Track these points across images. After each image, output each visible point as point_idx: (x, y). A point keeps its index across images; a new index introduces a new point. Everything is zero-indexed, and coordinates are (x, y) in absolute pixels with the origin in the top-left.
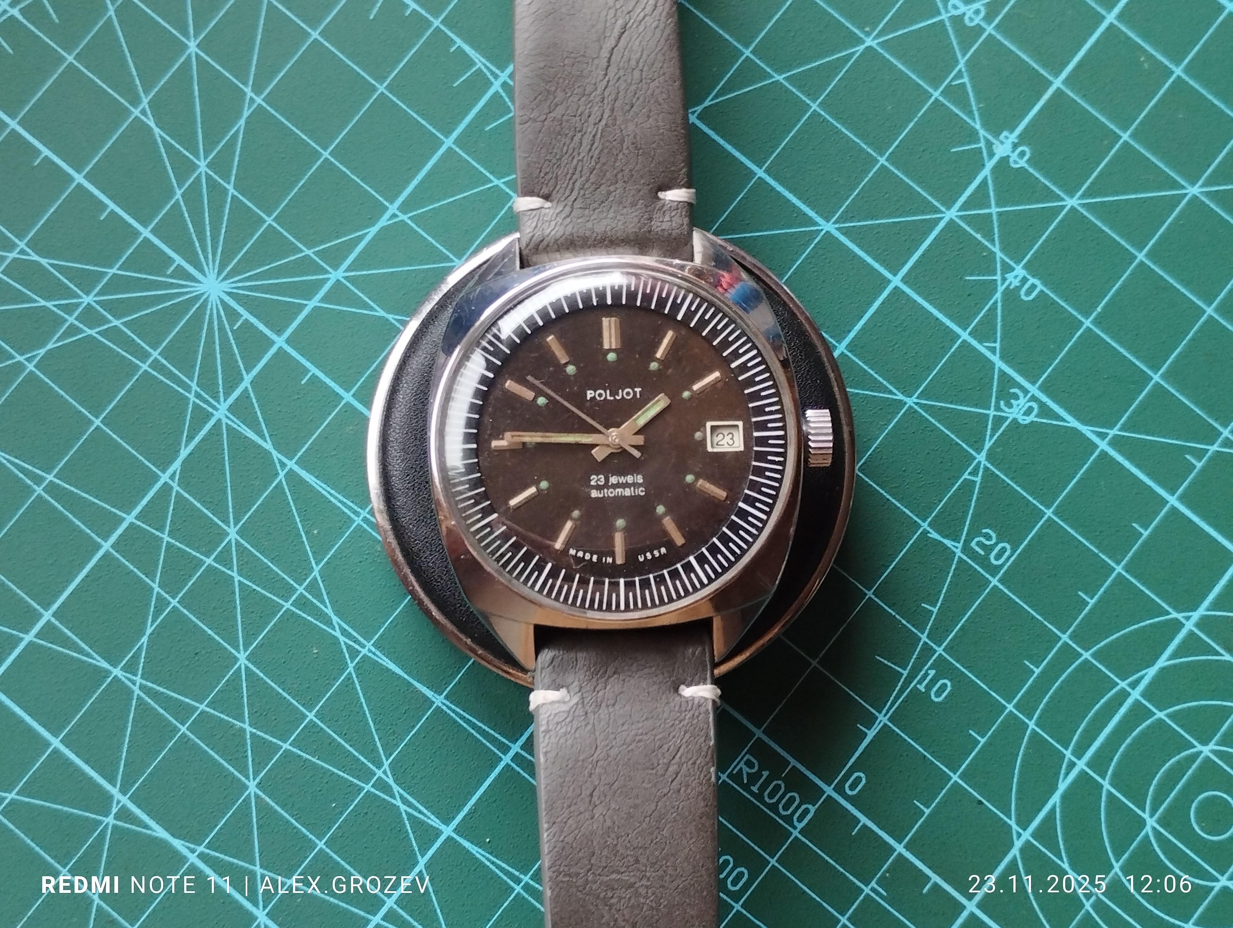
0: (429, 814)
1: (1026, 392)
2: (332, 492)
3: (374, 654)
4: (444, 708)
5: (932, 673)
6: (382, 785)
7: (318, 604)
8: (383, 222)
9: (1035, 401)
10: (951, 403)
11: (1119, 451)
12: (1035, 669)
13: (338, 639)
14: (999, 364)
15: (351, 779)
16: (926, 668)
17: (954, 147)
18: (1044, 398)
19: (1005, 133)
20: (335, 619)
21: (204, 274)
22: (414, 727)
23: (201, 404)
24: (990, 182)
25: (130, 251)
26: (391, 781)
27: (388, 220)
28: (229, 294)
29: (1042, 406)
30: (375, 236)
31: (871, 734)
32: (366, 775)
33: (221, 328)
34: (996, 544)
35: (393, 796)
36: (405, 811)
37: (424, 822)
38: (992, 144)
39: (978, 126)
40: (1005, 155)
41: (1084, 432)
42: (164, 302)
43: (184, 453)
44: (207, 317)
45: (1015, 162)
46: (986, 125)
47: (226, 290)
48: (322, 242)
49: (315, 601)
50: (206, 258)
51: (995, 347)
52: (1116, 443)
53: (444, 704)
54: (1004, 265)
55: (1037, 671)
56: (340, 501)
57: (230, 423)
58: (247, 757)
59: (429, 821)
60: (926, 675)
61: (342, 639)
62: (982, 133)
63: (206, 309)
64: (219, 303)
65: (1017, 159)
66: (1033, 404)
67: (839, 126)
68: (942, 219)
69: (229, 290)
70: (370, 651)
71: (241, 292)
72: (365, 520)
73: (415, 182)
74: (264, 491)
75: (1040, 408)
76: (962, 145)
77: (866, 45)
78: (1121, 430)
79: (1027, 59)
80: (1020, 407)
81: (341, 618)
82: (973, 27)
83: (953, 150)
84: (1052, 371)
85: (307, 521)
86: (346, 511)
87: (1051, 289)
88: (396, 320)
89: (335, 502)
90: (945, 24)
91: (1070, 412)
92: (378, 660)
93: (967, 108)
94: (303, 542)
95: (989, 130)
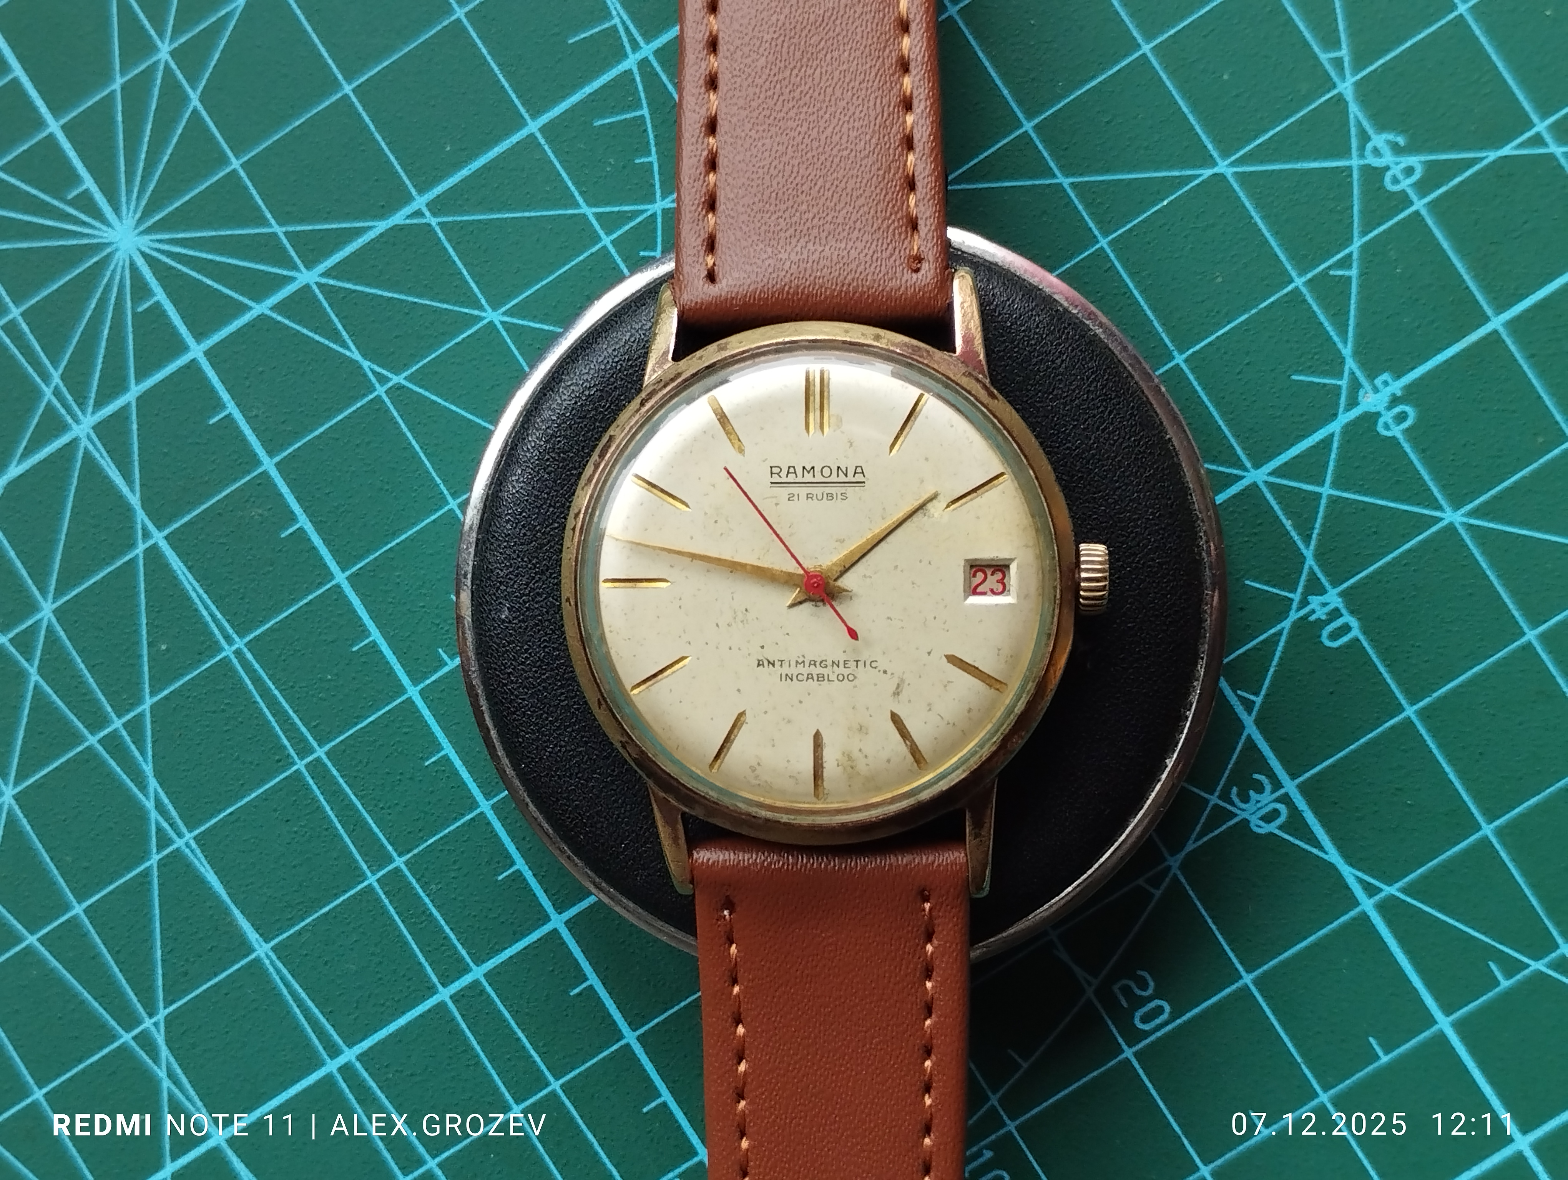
1: (1277, 785)
2: (205, 596)
3: (192, 851)
4: (267, 962)
5: (989, 1154)
6: (145, 1040)
8: (399, 218)
9: (1287, 804)
11: (1389, 923)
13: (148, 812)
14: (1251, 729)
15: (108, 1017)
16: (982, 1144)
17: (1300, 372)
18: (1301, 804)
19: (1386, 376)
21: (119, 216)
22: (216, 975)
23: (59, 406)
24: (1335, 445)
25: (24, 147)
26: (161, 1040)
27: (408, 217)
28: (144, 255)
29: (1295, 814)
30: (382, 235)
32: (129, 1021)
33: (120, 305)
34: (1150, 999)
35: (157, 1061)
36: (168, 1087)
38: (1360, 386)
39: (1347, 351)
40: (1373, 410)
41: (1345, 877)
42: (49, 239)
43: (15, 470)
44: (105, 280)
45: (1387, 427)
46: (1360, 354)
47: (143, 249)
48: (301, 221)
49: (133, 747)
50: (129, 192)
52: (1387, 908)
53: (268, 957)
54: (1313, 579)
56: (212, 615)
57: (90, 447)
60: (979, 1154)
61: (154, 815)
62: (1350, 364)
63: (107, 268)
64: (127, 264)
65: (1390, 421)
66: (1282, 807)
67: (1131, 285)
68: (1241, 478)
69: (148, 251)
70: (187, 845)
71: (164, 258)
72: (238, 653)
73: (465, 172)
74: (109, 564)
75: (1290, 816)
76: (1313, 373)
77: (1216, 170)
78: (1403, 890)
79: (1462, 270)
80: (1259, 805)
81: (161, 785)
82: (1394, 193)
83: (1294, 377)
84: (1329, 767)
85: (157, 626)
86: (216, 631)
87: (1371, 641)
88: (374, 372)
89: (205, 613)
90: (1351, 176)
91: (1334, 839)
92: (196, 862)
93: (1339, 317)
94: (140, 656)
95: (1363, 365)
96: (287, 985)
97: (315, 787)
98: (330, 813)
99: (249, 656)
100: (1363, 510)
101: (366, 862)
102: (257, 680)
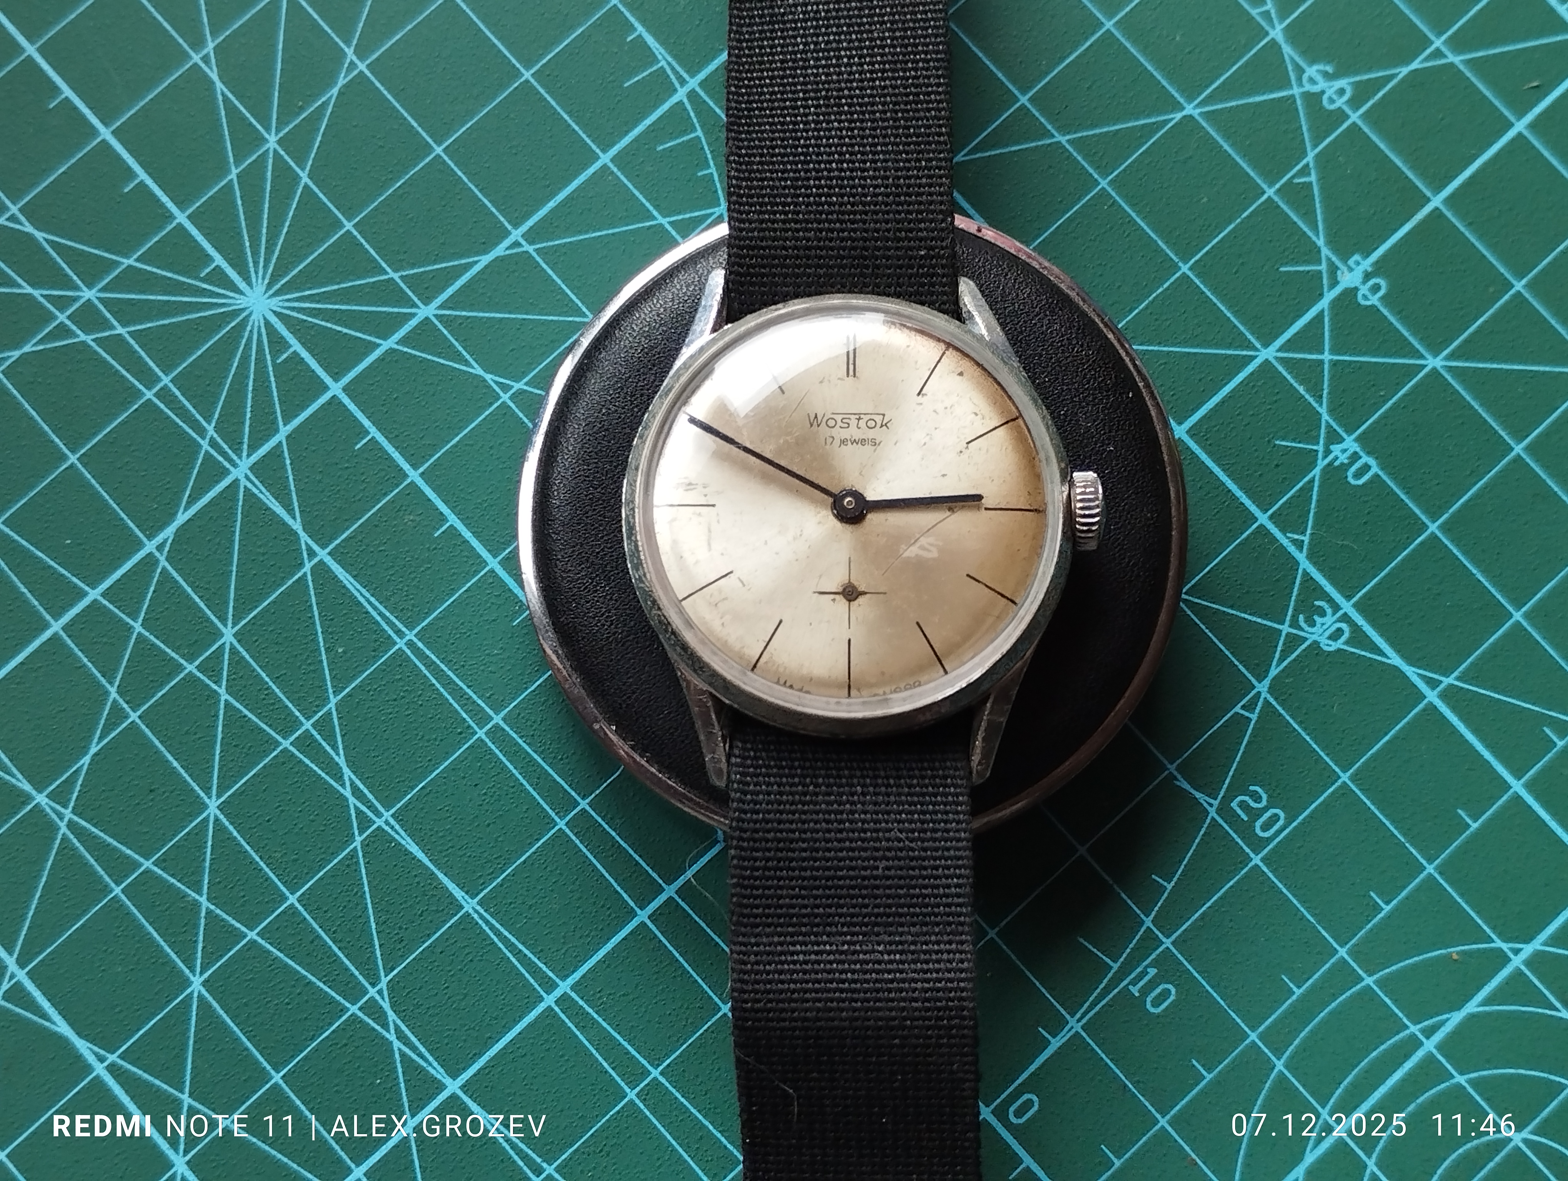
0: (431, 1059)
1: (1336, 607)
2: (372, 599)
3: (392, 828)
4: (476, 916)
5: (1152, 971)
6: (372, 1009)
7: (328, 748)
8: (500, 250)
9: (1347, 622)
10: (1232, 607)
11: (1454, 709)
12: (1295, 989)
13: (347, 800)
14: (1305, 564)
15: (333, 994)
16: (1145, 963)
17: (1286, 264)
18: (1360, 621)
19: (1357, 257)
20: (347, 772)
21: (250, 284)
22: (429, 936)
23: (215, 454)
24: (1326, 320)
25: (156, 239)
26: (386, 1006)
27: (507, 249)
28: (278, 315)
29: (1356, 629)
30: (486, 267)
31: (1055, 1044)
32: (354, 992)
33: (261, 359)
34: (1266, 809)
35: (385, 1026)
36: (399, 1049)
37: (423, 1069)
38: (1337, 268)
39: (1321, 242)
40: (1353, 286)
41: (1408, 674)
42: (189, 313)
43: (182, 518)
44: (244, 341)
45: (1365, 297)
46: (1331, 242)
47: (275, 309)
48: (413, 266)
49: (324, 744)
50: (256, 263)
51: (1303, 541)
52: (1450, 695)
53: (476, 911)
54: (1331, 432)
55: (1298, 992)
56: (380, 614)
57: (249, 485)
58: (196, 941)
59: (430, 1069)
60: (1144, 973)
61: (352, 800)
62: (1325, 252)
63: (245, 329)
64: (262, 325)
65: (1367, 293)
66: (1344, 626)
67: (1133, 215)
68: (1255, 357)
69: (279, 310)
70: (387, 823)
71: (295, 314)
72: (410, 644)
73: (552, 204)
74: (281, 585)
75: (1352, 632)
76: (1297, 263)
77: (1184, 113)
78: (1458, 679)
79: (1399, 163)
80: (1325, 627)
81: (354, 773)
82: (1332, 111)
83: (1282, 269)
84: (1375, 585)
85: (331, 633)
86: (386, 628)
87: (1389, 474)
88: (496, 382)
89: (374, 613)
90: (1295, 101)
91: (1392, 645)
92: (397, 837)
93: (1309, 215)
94: (321, 661)
95: (1336, 250)
96: (498, 934)
97: (497, 752)
98: (514, 771)
99: (420, 645)
100: (1360, 368)
101: (554, 810)
102: (430, 665)
